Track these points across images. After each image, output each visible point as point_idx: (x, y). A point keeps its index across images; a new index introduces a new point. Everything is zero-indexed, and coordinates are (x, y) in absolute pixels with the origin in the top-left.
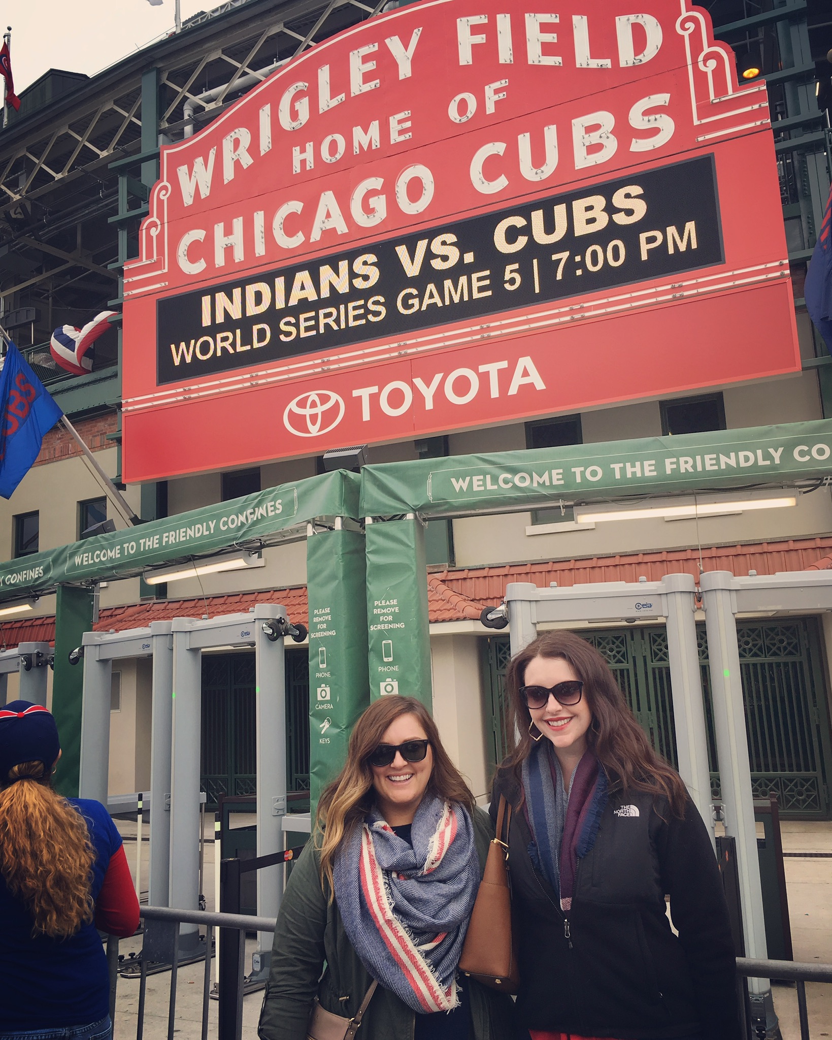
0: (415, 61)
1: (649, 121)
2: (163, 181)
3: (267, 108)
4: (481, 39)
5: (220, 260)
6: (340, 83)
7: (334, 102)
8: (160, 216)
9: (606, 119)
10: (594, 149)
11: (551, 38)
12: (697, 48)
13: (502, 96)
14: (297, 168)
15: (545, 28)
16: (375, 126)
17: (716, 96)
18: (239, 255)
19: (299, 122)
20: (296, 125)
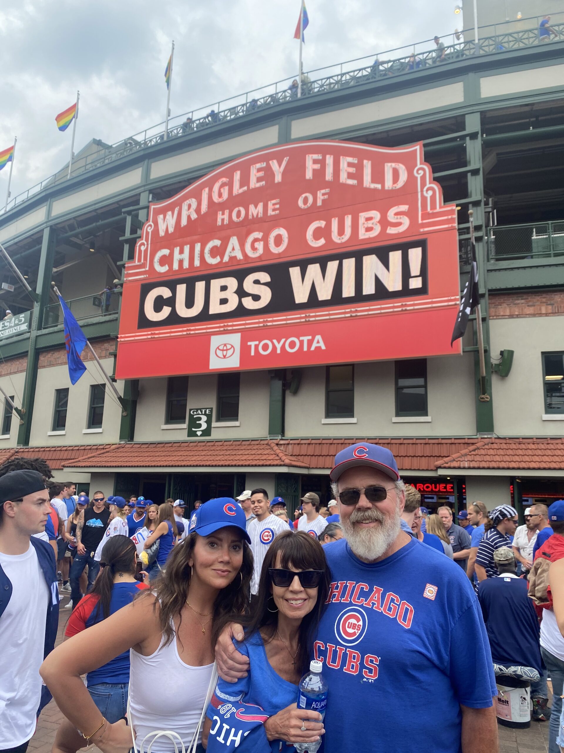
0: (284, 174)
1: (397, 218)
2: (150, 222)
3: (207, 190)
4: (317, 166)
5: (176, 266)
6: (245, 181)
7: (241, 191)
8: (147, 240)
9: (376, 215)
10: (369, 229)
11: (352, 170)
12: (423, 184)
13: (326, 197)
14: (219, 223)
15: (350, 165)
16: (261, 206)
17: (431, 209)
18: (186, 265)
19: (222, 199)
20: (221, 200)
